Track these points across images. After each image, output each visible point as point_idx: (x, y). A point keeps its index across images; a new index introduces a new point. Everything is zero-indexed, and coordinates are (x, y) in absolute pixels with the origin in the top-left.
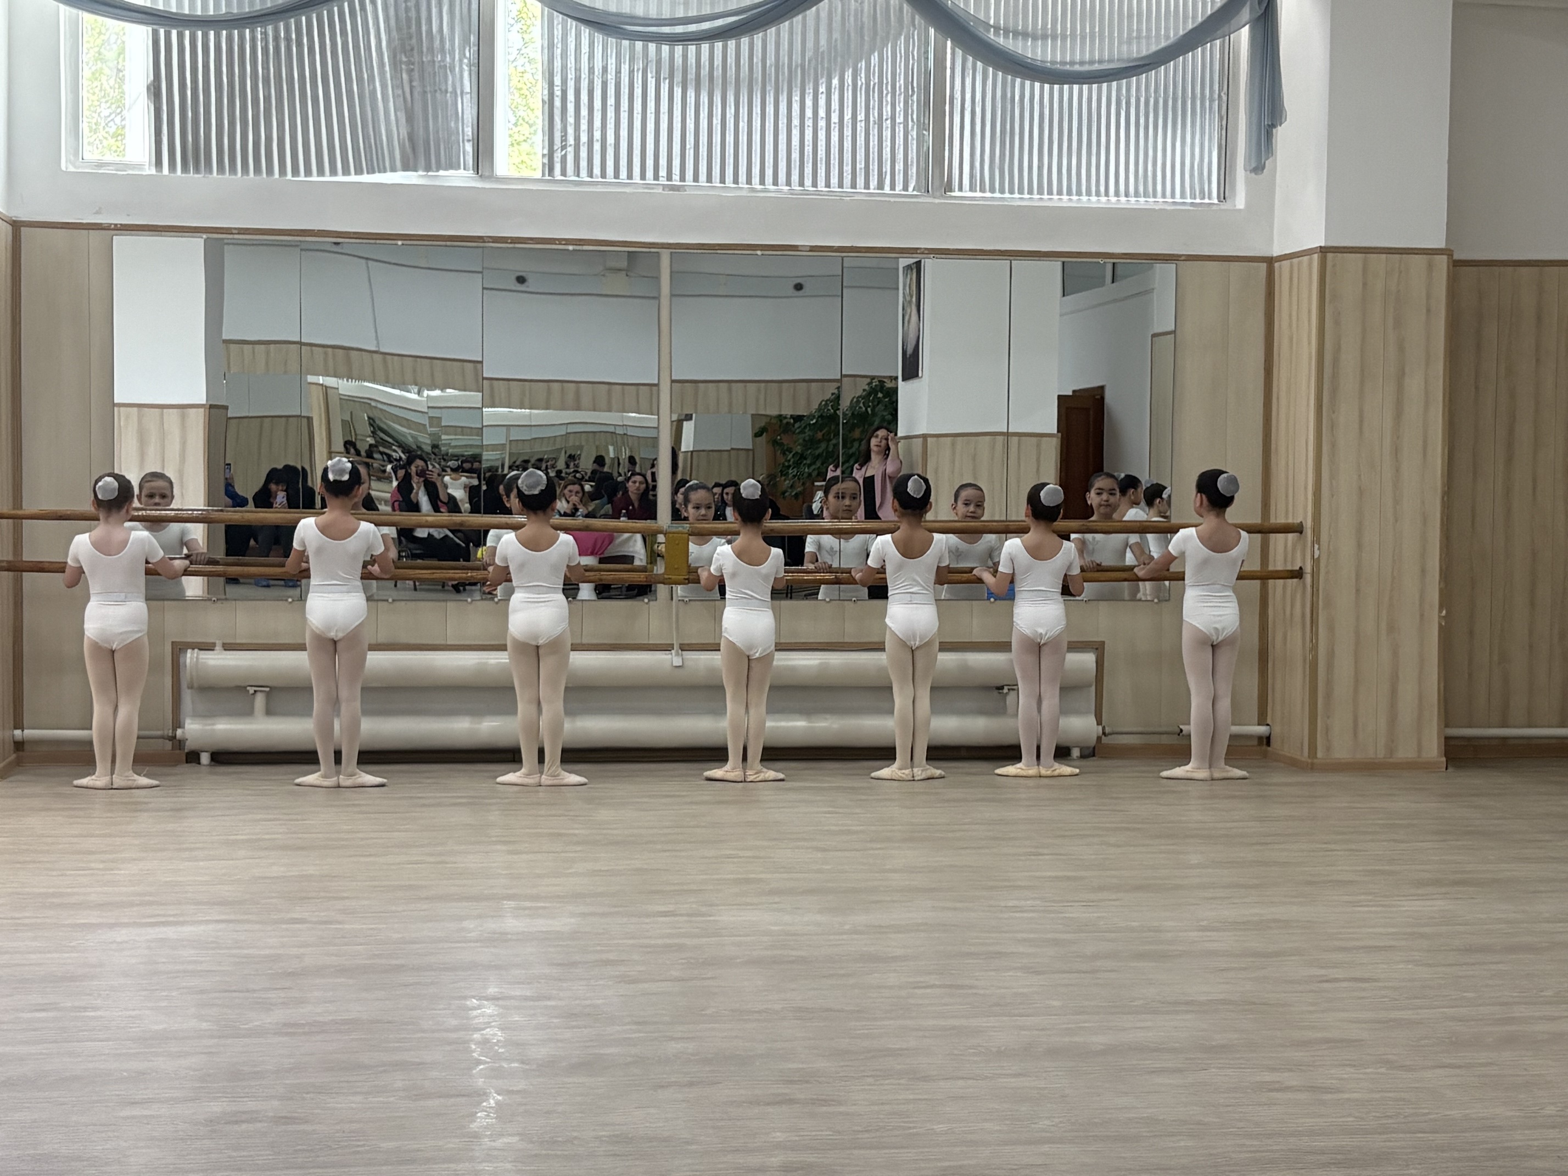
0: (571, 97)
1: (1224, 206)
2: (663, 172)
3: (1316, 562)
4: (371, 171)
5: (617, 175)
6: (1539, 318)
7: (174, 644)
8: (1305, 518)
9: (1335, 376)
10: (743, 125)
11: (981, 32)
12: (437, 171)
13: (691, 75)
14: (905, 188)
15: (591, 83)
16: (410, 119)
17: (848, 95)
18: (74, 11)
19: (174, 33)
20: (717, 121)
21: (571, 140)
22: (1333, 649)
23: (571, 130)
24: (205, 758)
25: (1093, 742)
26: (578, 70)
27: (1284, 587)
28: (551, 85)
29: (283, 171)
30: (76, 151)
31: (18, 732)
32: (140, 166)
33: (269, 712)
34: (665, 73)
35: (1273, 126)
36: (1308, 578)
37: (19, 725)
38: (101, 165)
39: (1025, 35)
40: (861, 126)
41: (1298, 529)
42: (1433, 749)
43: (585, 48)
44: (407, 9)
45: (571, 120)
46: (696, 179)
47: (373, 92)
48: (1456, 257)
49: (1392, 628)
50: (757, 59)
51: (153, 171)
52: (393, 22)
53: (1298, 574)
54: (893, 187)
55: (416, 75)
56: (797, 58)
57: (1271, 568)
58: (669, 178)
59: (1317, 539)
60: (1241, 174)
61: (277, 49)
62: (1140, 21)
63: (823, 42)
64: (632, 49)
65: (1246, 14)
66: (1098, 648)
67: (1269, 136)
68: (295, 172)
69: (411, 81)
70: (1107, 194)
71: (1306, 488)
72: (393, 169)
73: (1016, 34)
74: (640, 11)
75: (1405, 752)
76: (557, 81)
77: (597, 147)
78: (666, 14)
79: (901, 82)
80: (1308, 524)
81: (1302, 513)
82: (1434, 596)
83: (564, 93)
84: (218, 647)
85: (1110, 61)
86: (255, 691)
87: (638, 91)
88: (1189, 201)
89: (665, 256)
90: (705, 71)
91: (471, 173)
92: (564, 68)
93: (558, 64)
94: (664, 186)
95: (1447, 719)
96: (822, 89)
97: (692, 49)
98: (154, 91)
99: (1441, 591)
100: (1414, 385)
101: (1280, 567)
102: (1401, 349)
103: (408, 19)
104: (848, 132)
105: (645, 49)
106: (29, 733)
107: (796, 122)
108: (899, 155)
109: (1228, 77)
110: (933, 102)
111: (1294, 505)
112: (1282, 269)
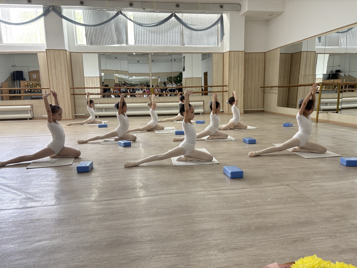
0: (137, 35)
1: (218, 46)
2: (149, 44)
4: (113, 45)
5: (143, 44)
6: (256, 60)
9: (231, 67)
10: (159, 37)
11: (188, 25)
12: (121, 44)
13: (152, 31)
14: (179, 45)
15: (140, 33)
16: (118, 38)
17: (172, 33)
18: (75, 25)
19: (88, 27)
20: (155, 37)
21: (138, 40)
23: (137, 39)
25: (203, 112)
26: (138, 31)
27: (225, 93)
28: (135, 33)
29: (103, 45)
30: (77, 43)
31: (75, 114)
32: (85, 45)
33: (105, 111)
34: (149, 31)
38: (80, 45)
39: (193, 25)
40: (173, 37)
42: (242, 112)
43: (139, 28)
44: (117, 24)
45: (138, 37)
46: (153, 44)
47: (113, 34)
48: (245, 52)
50: (160, 29)
51: (87, 45)
52: (115, 26)
53: (227, 91)
54: (177, 45)
55: (118, 32)
56: (165, 29)
59: (229, 87)
60: (220, 42)
61: (101, 29)
62: (207, 23)
63: (168, 27)
64: (145, 28)
65: (220, 22)
66: (203, 101)
67: (223, 37)
68: (104, 45)
69: (118, 33)
71: (227, 81)
72: (116, 44)
73: (192, 25)
74: (145, 23)
76: (136, 33)
77: (141, 41)
78: (149, 23)
79: (178, 32)
81: (227, 84)
82: (243, 93)
83: (137, 34)
84: (98, 104)
85: (204, 28)
86: (103, 109)
87: (146, 34)
88: (214, 46)
89: (150, 54)
90: (154, 31)
91: (126, 44)
92: (136, 31)
93: (136, 30)
95: (244, 108)
96: (168, 33)
97: (152, 28)
98: (86, 35)
100: (240, 68)
102: (239, 63)
103: (117, 25)
104: (172, 38)
105: (146, 28)
106: (77, 114)
107: (165, 37)
108: (178, 41)
109: (218, 30)
110: (182, 35)
111: (226, 83)
112: (225, 54)
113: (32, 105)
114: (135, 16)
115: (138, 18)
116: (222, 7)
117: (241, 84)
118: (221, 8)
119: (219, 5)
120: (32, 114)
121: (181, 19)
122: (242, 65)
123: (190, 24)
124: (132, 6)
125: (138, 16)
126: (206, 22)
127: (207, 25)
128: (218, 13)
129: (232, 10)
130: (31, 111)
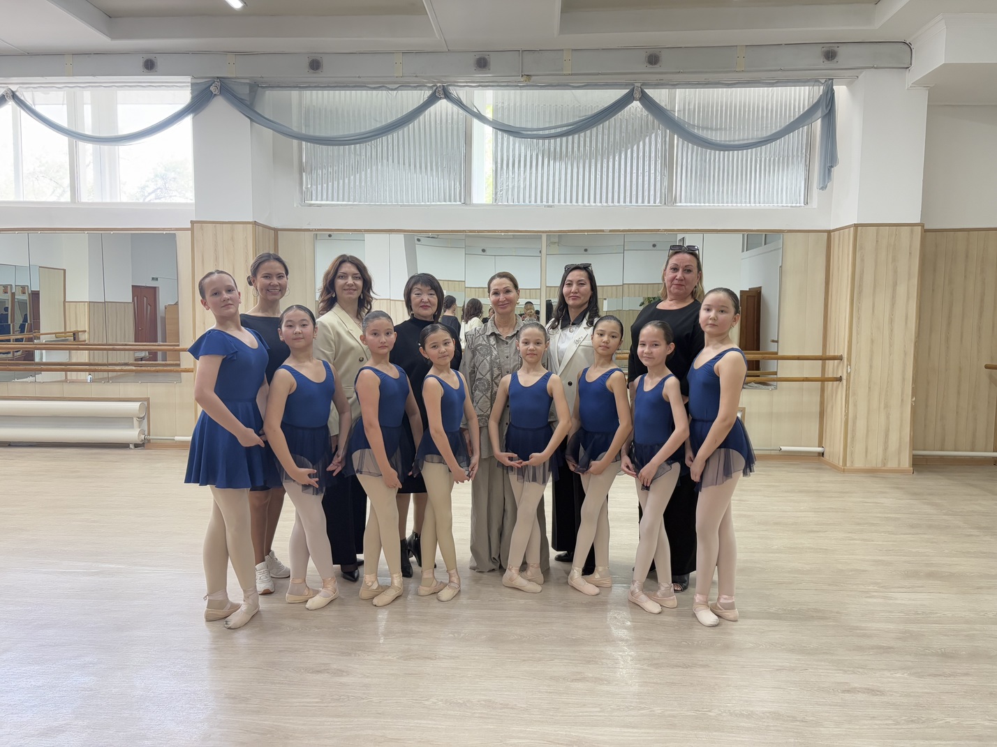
0: (504, 168)
1: (807, 207)
2: (545, 199)
3: (849, 374)
5: (524, 201)
6: (967, 257)
8: (844, 353)
9: (860, 286)
10: (581, 177)
11: (691, 130)
13: (558, 156)
14: (655, 203)
15: (513, 160)
17: (628, 162)
20: (569, 175)
21: (505, 187)
22: (856, 416)
23: (504, 183)
26: (507, 156)
27: (833, 385)
28: (496, 163)
34: (546, 154)
35: (832, 167)
36: (844, 381)
39: (712, 129)
40: (634, 175)
41: (840, 358)
42: (906, 463)
43: (510, 146)
45: (505, 177)
46: (559, 201)
48: (926, 227)
49: (886, 406)
50: (588, 147)
53: (840, 379)
54: (649, 202)
57: (826, 376)
58: (547, 202)
59: (849, 363)
60: (815, 191)
62: (767, 120)
63: (617, 138)
64: (532, 143)
65: (819, 113)
67: (830, 171)
70: (750, 203)
71: (844, 339)
74: (529, 126)
75: (892, 464)
77: (516, 190)
78: (541, 126)
79: (653, 155)
80: (845, 356)
81: (842, 351)
82: (909, 391)
85: (752, 139)
87: (534, 164)
88: (790, 205)
91: (462, 202)
93: (499, 154)
94: (545, 206)
95: (914, 446)
96: (617, 158)
97: (552, 141)
99: (913, 388)
100: (902, 290)
101: (830, 376)
102: (895, 272)
104: (628, 178)
105: (538, 144)
108: (652, 188)
109: (810, 146)
110: (668, 163)
111: (839, 346)
112: (835, 235)
113: (148, 400)
114: (500, 105)
115: (509, 110)
116: (830, 55)
117: (905, 354)
118: (826, 62)
119: (818, 51)
120: (146, 429)
121: (668, 108)
122: (909, 279)
123: (698, 127)
124: (484, 69)
125: (509, 105)
126: (762, 117)
127: (767, 127)
128: (816, 81)
129: (873, 67)
130: (143, 418)
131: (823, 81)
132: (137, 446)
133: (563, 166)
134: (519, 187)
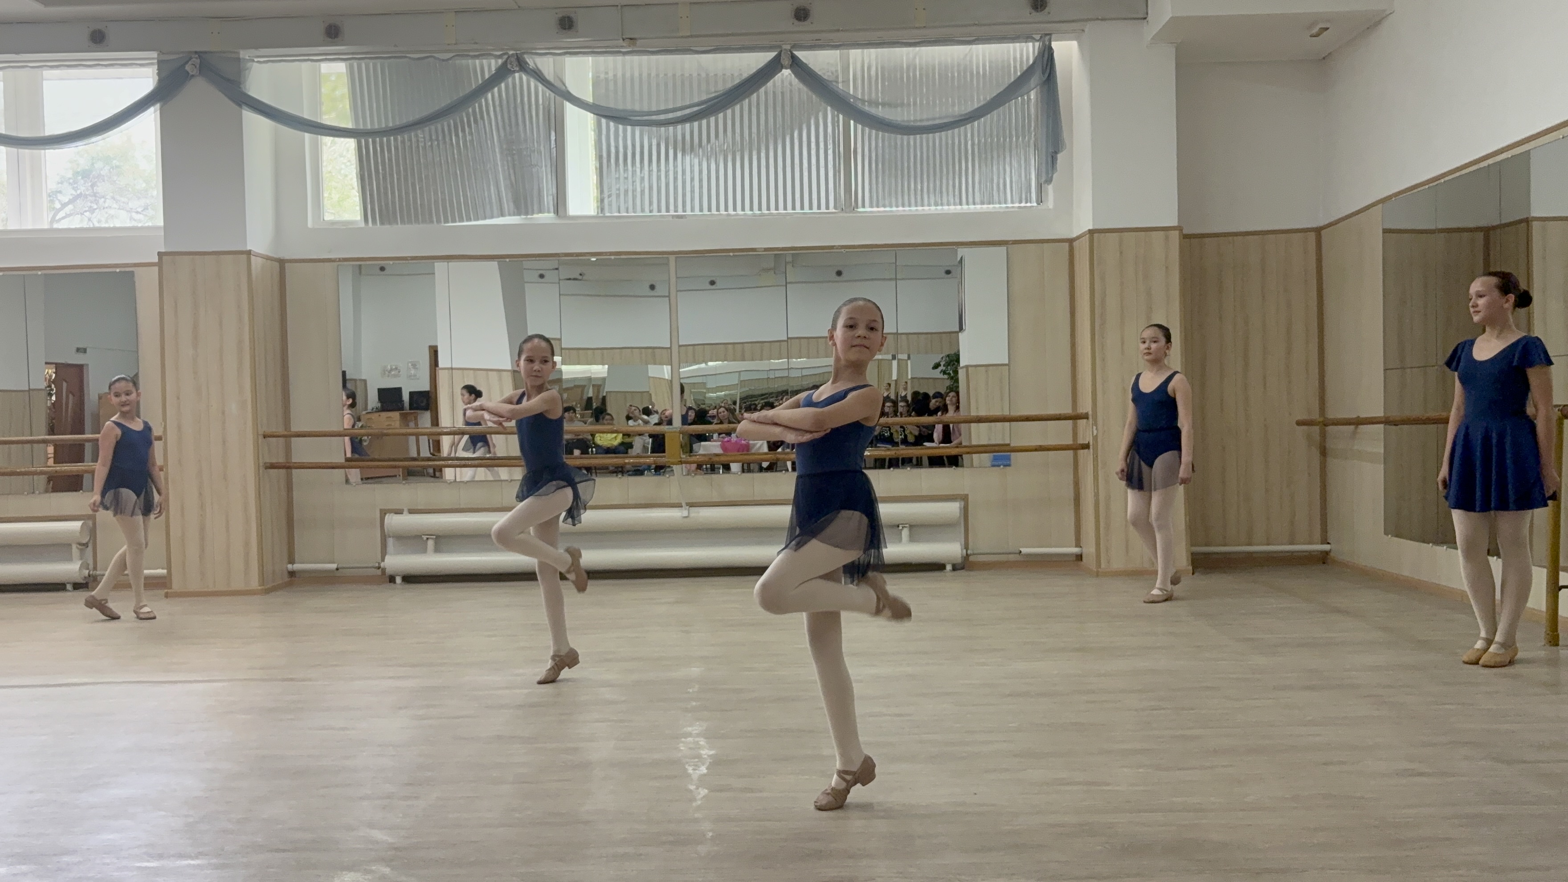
0: (613, 164)
1: (1042, 206)
2: (672, 207)
3: (1095, 438)
5: (643, 211)
6: (1263, 271)
7: (381, 510)
8: (1090, 409)
9: (1102, 314)
12: (533, 213)
14: (828, 208)
17: (788, 152)
19: (370, 139)
20: (705, 173)
21: (614, 191)
23: (614, 185)
24: (398, 580)
25: (959, 560)
26: (617, 148)
27: (1083, 455)
29: (439, 221)
30: (317, 214)
31: (290, 566)
32: (355, 222)
33: (437, 550)
35: (1056, 153)
36: (1092, 449)
37: (292, 561)
38: (334, 223)
40: (797, 171)
41: (1085, 417)
43: (620, 134)
45: (614, 178)
46: (693, 210)
48: (1185, 232)
52: (501, 131)
53: (1088, 446)
54: (819, 208)
55: (516, 157)
56: (754, 129)
57: (1077, 442)
58: (676, 211)
59: (1095, 423)
61: (431, 146)
66: (964, 498)
67: (1054, 159)
68: (446, 221)
69: (513, 161)
70: (961, 205)
71: (1089, 389)
74: (637, 108)
77: (630, 193)
78: (654, 108)
79: (822, 141)
80: (1091, 413)
81: (1088, 405)
83: (609, 162)
84: (405, 512)
86: (427, 539)
89: (672, 258)
90: (696, 143)
92: (609, 146)
93: (604, 147)
94: (673, 216)
95: (1193, 540)
96: (771, 148)
101: (1081, 442)
102: (1149, 293)
103: (511, 128)
104: (788, 175)
105: (656, 131)
106: (297, 566)
107: (755, 170)
108: (823, 187)
111: (1085, 401)
112: (1076, 245)
114: (602, 76)
116: (1038, 5)
120: (91, 562)
122: (1167, 303)
124: (571, 32)
128: (1028, 38)
129: (1098, 19)
130: (86, 545)
131: (1038, 37)
132: (77, 586)
133: (696, 161)
134: (634, 191)
